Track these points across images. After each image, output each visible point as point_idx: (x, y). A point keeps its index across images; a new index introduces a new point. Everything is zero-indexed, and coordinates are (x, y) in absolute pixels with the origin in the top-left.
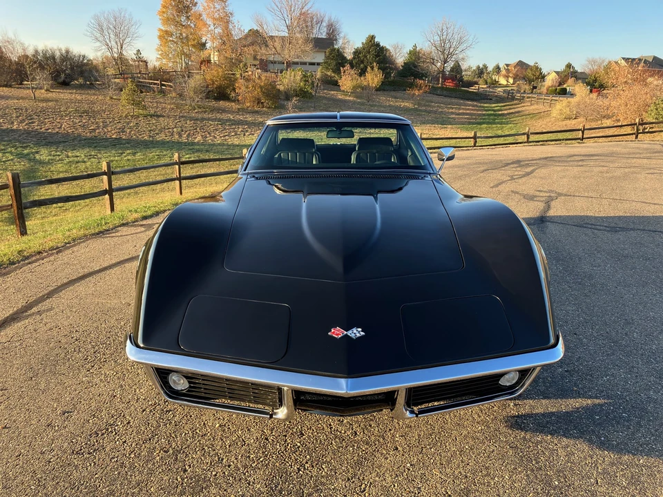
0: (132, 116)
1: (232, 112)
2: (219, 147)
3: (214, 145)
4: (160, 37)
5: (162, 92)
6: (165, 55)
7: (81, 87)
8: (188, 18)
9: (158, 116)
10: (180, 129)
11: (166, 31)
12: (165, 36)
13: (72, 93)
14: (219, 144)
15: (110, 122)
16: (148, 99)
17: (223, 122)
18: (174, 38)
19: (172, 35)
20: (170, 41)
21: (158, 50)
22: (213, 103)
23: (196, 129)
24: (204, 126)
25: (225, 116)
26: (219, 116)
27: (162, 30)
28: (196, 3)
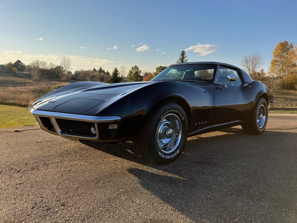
1: (294, 95)
4: (272, 63)
6: (272, 71)
8: (287, 54)
11: (275, 60)
12: (274, 63)
17: (287, 99)
18: (278, 63)
19: (278, 62)
20: (276, 64)
21: (269, 69)
22: (286, 91)
25: (289, 97)
26: (286, 96)
27: (273, 60)
28: (293, 47)
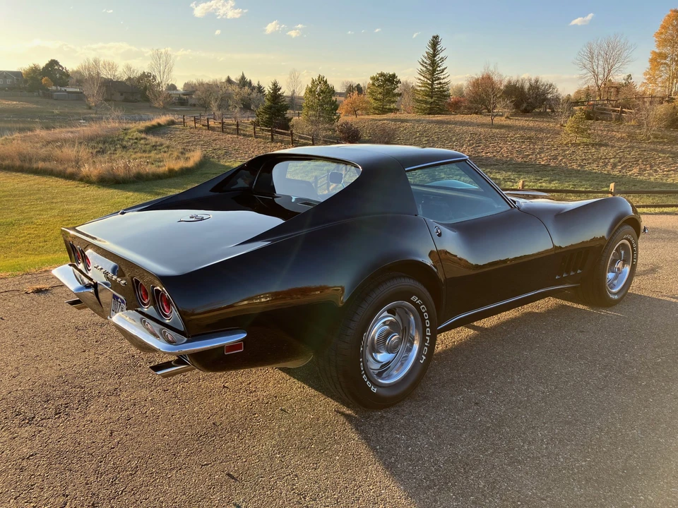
0: (572, 144)
4: (652, 61)
5: (620, 120)
6: (652, 79)
7: (540, 114)
9: (601, 145)
10: (618, 160)
11: (661, 53)
12: (657, 60)
13: (526, 120)
15: (548, 149)
16: (598, 127)
18: (668, 61)
19: (666, 57)
20: (662, 64)
21: (645, 74)
23: (638, 161)
24: (650, 158)
27: (655, 52)
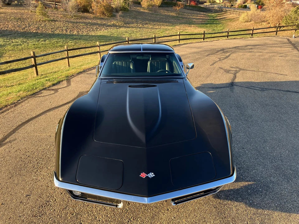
0: (42, 21)
1: (91, 19)
2: (85, 37)
3: (83, 36)
5: (56, 8)
7: (16, 5)
9: (55, 21)
10: (66, 28)
13: (12, 9)
14: (85, 35)
16: (49, 11)
17: (87, 24)
22: (81, 14)
23: (74, 28)
24: (78, 26)
25: (87, 21)
26: (84, 21)
